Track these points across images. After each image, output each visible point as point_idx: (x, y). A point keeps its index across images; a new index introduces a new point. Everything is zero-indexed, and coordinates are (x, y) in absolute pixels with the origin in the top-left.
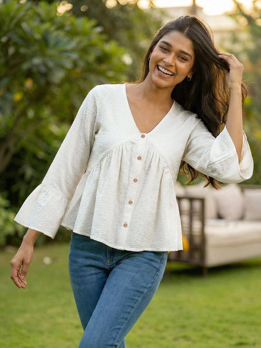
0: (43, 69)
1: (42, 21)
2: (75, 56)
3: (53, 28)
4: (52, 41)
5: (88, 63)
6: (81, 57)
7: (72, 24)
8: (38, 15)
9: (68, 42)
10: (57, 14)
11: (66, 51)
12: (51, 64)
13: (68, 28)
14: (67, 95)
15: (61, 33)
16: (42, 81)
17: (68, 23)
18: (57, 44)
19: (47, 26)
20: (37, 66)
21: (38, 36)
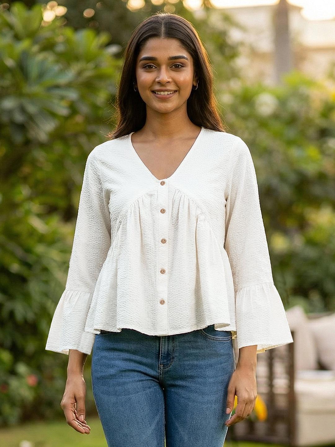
0: (19, 118)
1: (17, 38)
2: (73, 95)
3: (35, 48)
4: (34, 71)
5: (95, 107)
6: (82, 98)
7: (67, 41)
8: (11, 27)
9: (62, 71)
10: (42, 22)
11: (57, 87)
12: (32, 109)
13: (60, 48)
14: (59, 164)
15: (50, 58)
16: (18, 139)
17: (60, 39)
18: (41, 75)
19: (25, 44)
20: (10, 112)
21: (10, 62)
